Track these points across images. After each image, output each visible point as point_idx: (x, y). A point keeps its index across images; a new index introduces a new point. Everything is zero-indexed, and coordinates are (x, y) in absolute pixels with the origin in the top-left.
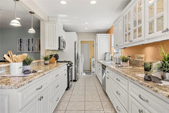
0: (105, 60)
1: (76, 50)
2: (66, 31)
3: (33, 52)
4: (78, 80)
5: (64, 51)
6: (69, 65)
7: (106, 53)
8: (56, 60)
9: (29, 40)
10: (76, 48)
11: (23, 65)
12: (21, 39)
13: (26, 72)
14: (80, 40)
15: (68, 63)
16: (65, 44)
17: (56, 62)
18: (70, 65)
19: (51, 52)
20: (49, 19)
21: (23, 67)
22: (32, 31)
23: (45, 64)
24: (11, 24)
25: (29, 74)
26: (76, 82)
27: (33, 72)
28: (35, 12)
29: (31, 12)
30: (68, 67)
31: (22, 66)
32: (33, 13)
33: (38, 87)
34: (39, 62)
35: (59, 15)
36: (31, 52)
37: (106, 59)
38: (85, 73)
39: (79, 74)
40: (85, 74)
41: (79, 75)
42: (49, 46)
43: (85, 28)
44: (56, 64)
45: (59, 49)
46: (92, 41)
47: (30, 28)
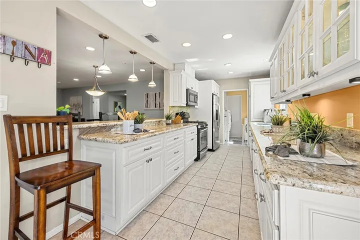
0: (263, 122)
1: (214, 106)
2: (199, 80)
3: (160, 109)
4: (218, 150)
5: (196, 107)
6: (199, 127)
7: (265, 110)
8: (182, 119)
9: (156, 94)
10: (215, 103)
11: (135, 123)
12: (147, 94)
13: (137, 130)
14: (223, 91)
15: (198, 124)
16: (197, 98)
17: (182, 122)
18: (201, 127)
19: (177, 109)
20: (176, 67)
21: (134, 126)
22: (152, 84)
23: (167, 124)
24: (129, 80)
25: (139, 132)
26: (214, 153)
27: (143, 131)
28: (155, 61)
29: (151, 63)
30: (198, 129)
31: (133, 124)
32: (154, 63)
33: (146, 147)
34: (159, 122)
35: (188, 60)
36: (158, 108)
37: (265, 121)
38: (233, 141)
39: (221, 141)
40: (232, 143)
41: (221, 143)
42: (174, 102)
43: (229, 73)
44: (182, 124)
45: (187, 105)
46: (244, 91)
47: (150, 81)
